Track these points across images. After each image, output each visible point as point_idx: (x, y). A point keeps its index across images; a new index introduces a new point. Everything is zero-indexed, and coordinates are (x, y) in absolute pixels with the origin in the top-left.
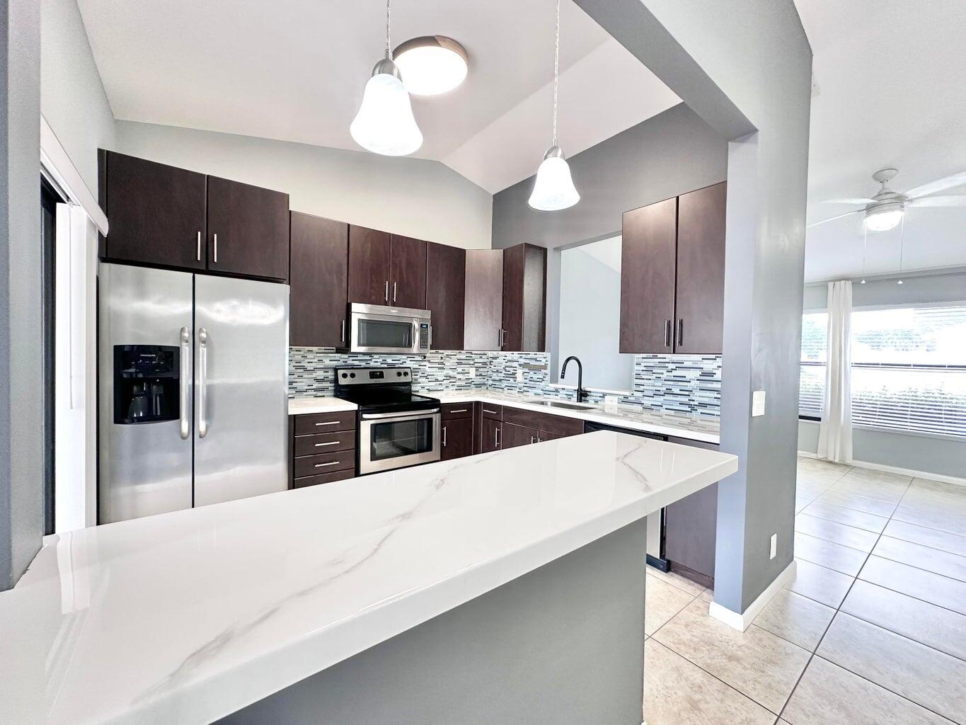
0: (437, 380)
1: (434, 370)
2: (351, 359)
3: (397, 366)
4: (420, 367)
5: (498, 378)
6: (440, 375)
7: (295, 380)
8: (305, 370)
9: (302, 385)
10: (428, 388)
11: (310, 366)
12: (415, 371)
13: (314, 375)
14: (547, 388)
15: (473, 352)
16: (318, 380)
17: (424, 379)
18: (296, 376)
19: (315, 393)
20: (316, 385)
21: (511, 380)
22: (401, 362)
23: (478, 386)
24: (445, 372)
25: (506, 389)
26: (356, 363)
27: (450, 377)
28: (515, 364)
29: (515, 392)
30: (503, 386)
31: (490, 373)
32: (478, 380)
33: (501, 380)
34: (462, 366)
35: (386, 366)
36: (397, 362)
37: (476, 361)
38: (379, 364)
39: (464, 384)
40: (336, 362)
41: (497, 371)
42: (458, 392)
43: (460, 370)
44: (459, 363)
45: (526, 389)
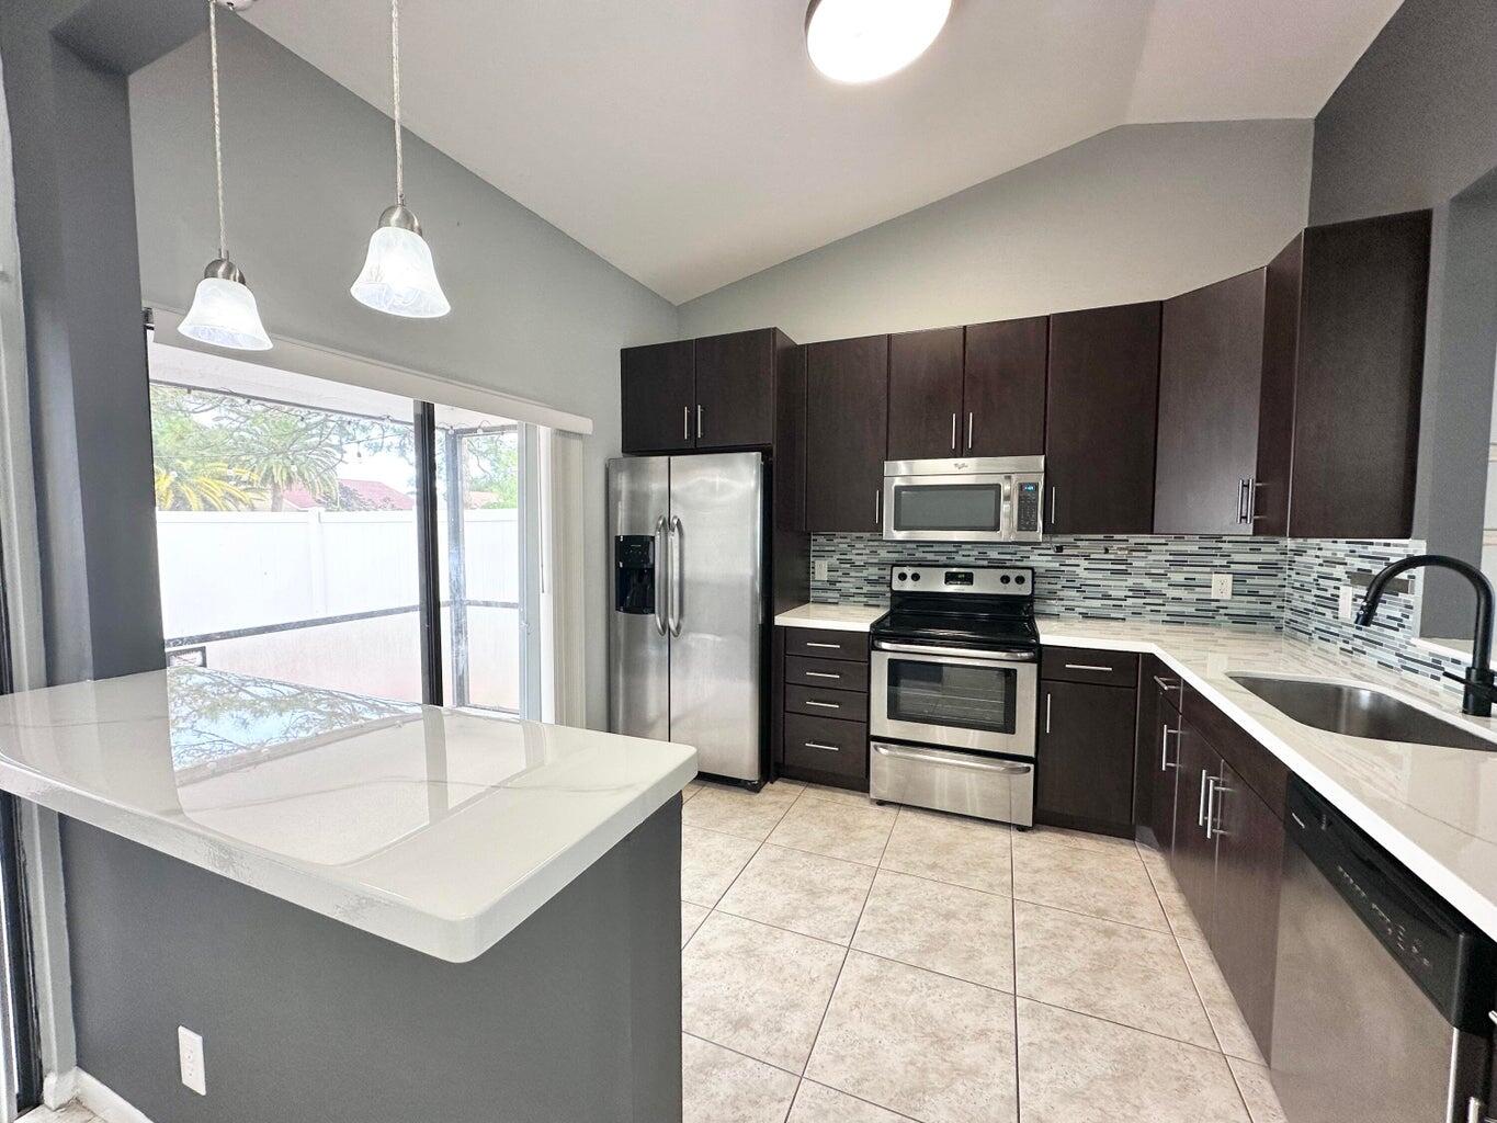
0: (1107, 597)
1: (1099, 575)
2: (921, 549)
3: (1008, 564)
4: (1063, 568)
5: (1302, 606)
6: (1118, 587)
7: (839, 579)
8: (852, 564)
9: (848, 586)
10: (1084, 611)
11: (859, 560)
12: (1052, 574)
13: (865, 573)
14: (1410, 651)
15: (1224, 538)
16: (870, 582)
17: (1073, 593)
18: (840, 573)
19: (865, 599)
20: (867, 588)
21: (1329, 613)
22: (1018, 557)
23: (1244, 621)
24: (1131, 581)
25: (1315, 636)
26: (930, 557)
27: (1148, 593)
28: (1339, 571)
29: (1334, 648)
30: (1311, 628)
31: (1287, 590)
32: (1244, 606)
33: (1306, 612)
34: (1185, 569)
35: (985, 563)
36: (1008, 557)
37: (1236, 558)
38: (972, 559)
39: (1191, 610)
40: (896, 555)
41: (1302, 588)
42: (1167, 627)
43: (1178, 578)
44: (1173, 563)
45: (1358, 642)
